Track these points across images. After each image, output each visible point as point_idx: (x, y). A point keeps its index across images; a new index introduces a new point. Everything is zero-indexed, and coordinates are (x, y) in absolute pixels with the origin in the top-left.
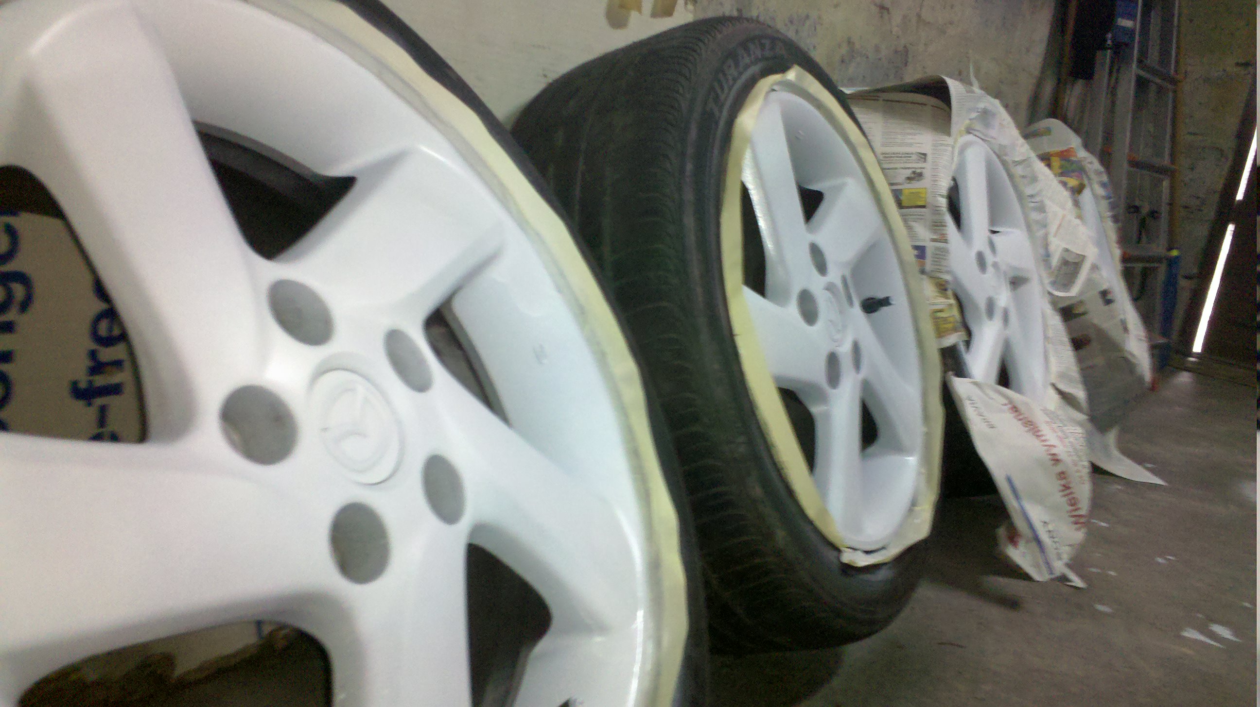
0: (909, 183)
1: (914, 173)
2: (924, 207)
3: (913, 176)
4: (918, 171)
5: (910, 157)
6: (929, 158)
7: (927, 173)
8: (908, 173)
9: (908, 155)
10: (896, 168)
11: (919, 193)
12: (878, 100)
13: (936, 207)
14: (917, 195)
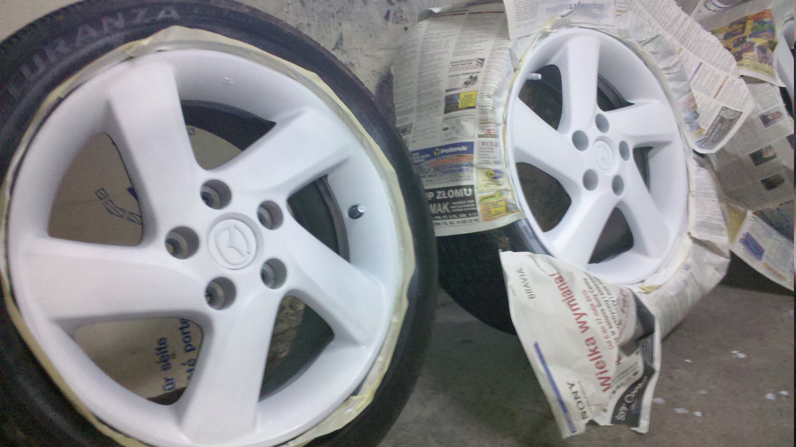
0: (466, 87)
1: (471, 77)
2: (474, 107)
3: (470, 80)
4: (474, 75)
5: (471, 63)
6: (485, 63)
7: (480, 78)
8: (467, 77)
9: (470, 62)
10: (459, 75)
11: (471, 95)
12: (464, 14)
13: (483, 106)
14: (469, 97)
